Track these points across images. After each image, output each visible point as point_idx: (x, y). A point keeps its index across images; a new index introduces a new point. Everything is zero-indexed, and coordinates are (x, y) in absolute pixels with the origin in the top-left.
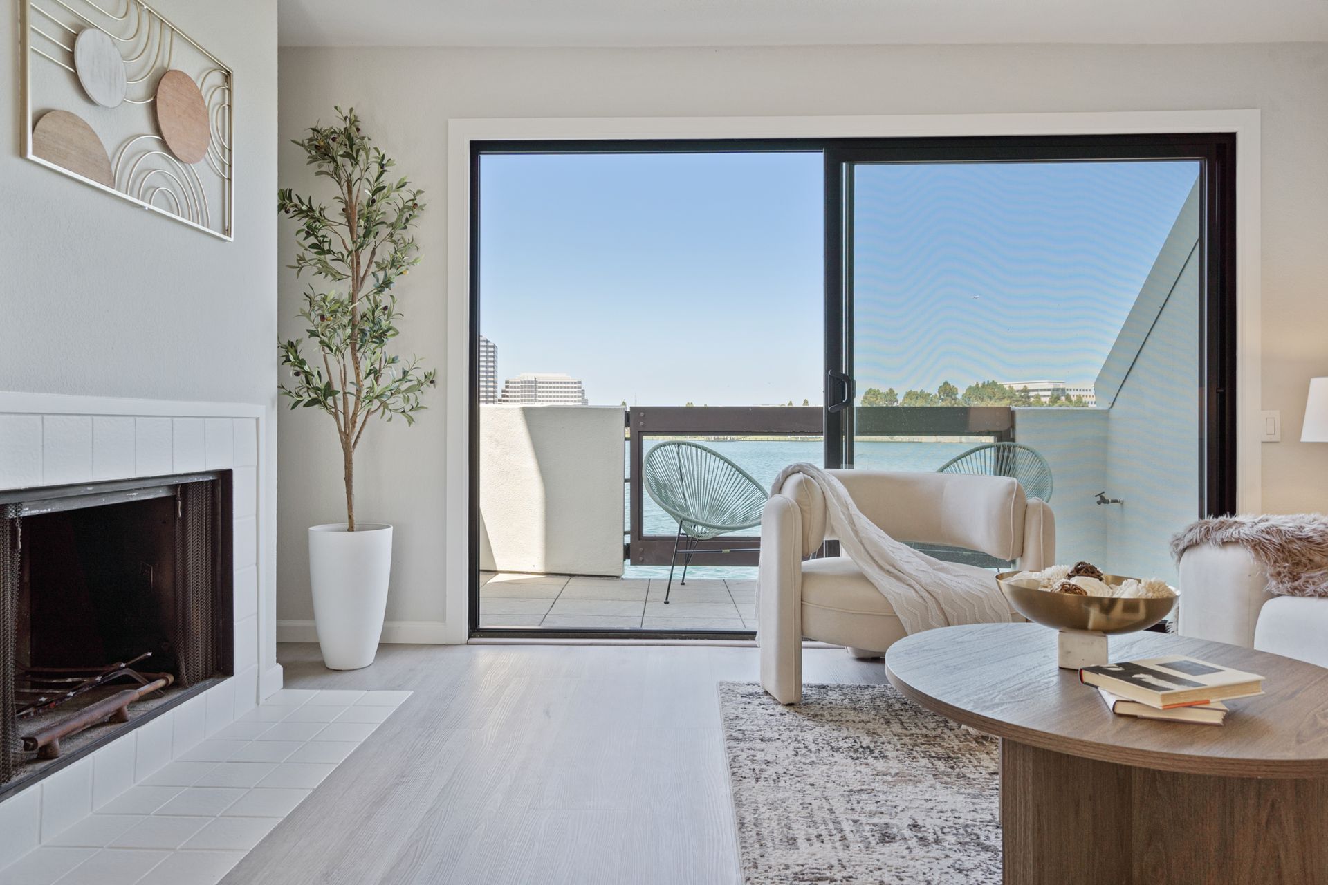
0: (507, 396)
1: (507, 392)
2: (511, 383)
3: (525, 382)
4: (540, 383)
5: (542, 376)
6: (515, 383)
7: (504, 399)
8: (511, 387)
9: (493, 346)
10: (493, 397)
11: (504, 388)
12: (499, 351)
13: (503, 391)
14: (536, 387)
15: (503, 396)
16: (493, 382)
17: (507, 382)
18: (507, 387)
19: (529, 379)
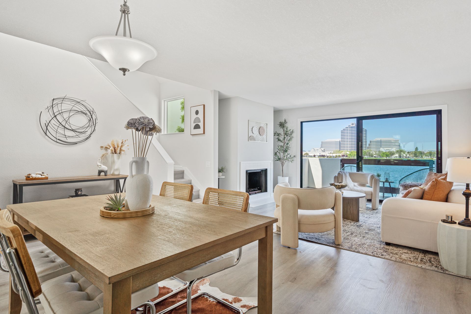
0: (371, 146)
1: (371, 144)
2: (372, 141)
3: (377, 141)
4: (383, 141)
5: (383, 139)
6: (373, 141)
7: (369, 147)
8: (372, 143)
9: (366, 130)
10: (366, 146)
11: (369, 143)
12: (367, 131)
13: (369, 144)
14: (381, 143)
15: (369, 146)
16: (366, 141)
17: (370, 141)
18: (370, 143)
19: (379, 140)
